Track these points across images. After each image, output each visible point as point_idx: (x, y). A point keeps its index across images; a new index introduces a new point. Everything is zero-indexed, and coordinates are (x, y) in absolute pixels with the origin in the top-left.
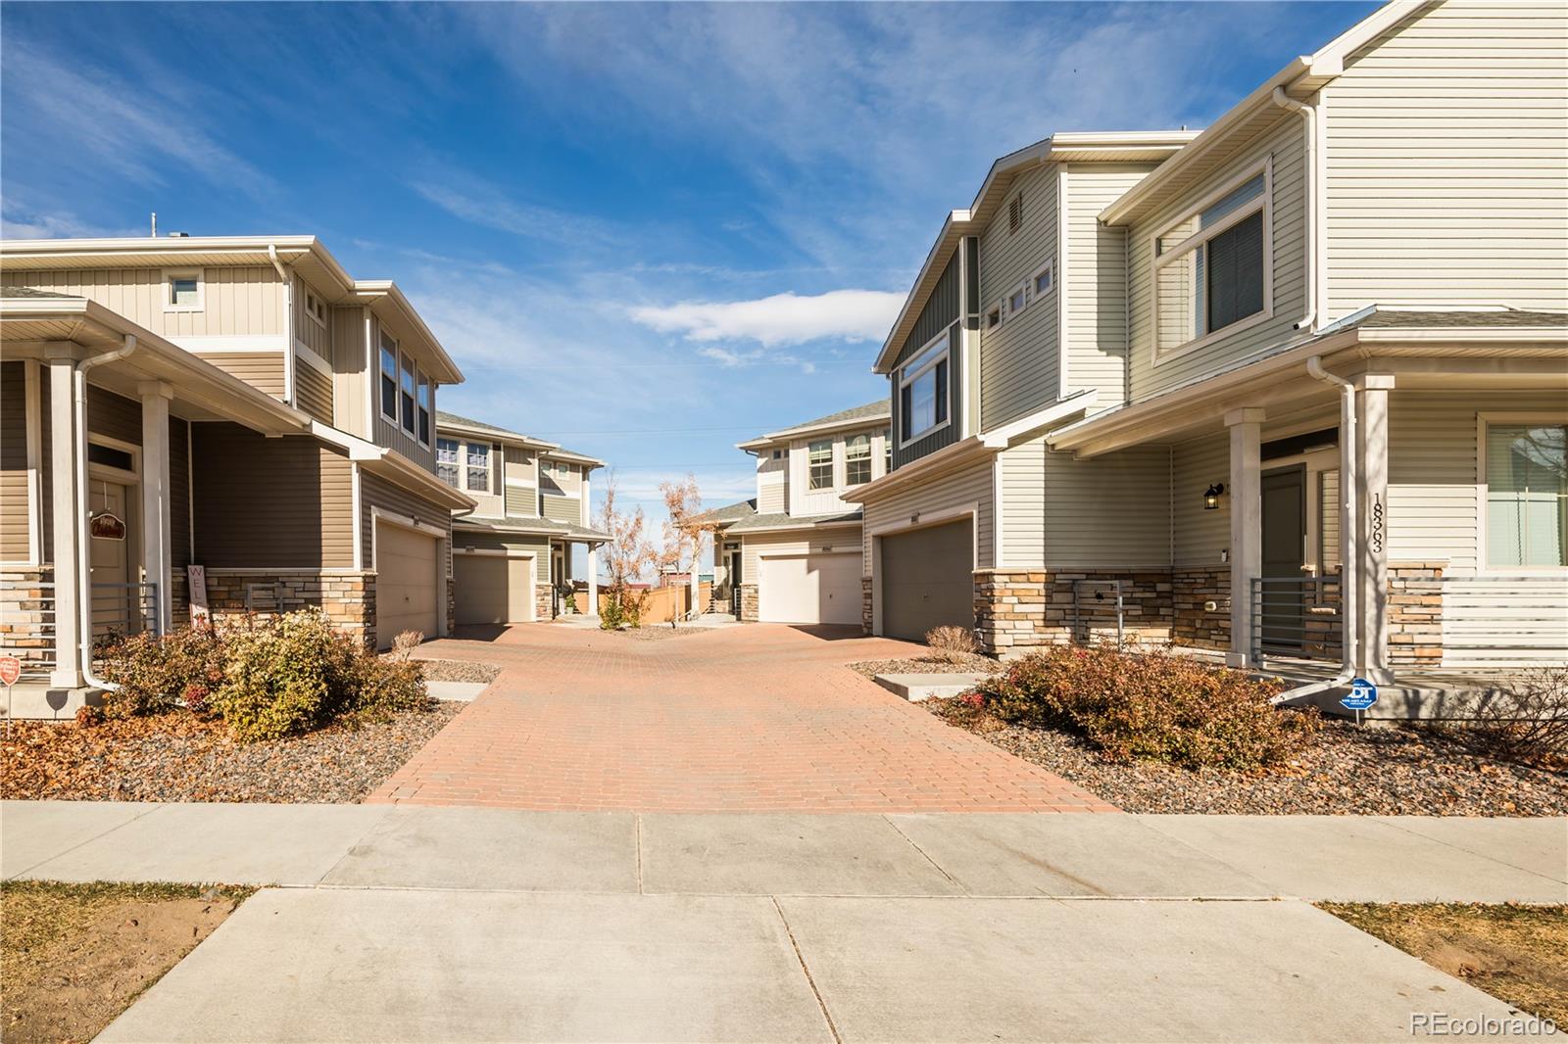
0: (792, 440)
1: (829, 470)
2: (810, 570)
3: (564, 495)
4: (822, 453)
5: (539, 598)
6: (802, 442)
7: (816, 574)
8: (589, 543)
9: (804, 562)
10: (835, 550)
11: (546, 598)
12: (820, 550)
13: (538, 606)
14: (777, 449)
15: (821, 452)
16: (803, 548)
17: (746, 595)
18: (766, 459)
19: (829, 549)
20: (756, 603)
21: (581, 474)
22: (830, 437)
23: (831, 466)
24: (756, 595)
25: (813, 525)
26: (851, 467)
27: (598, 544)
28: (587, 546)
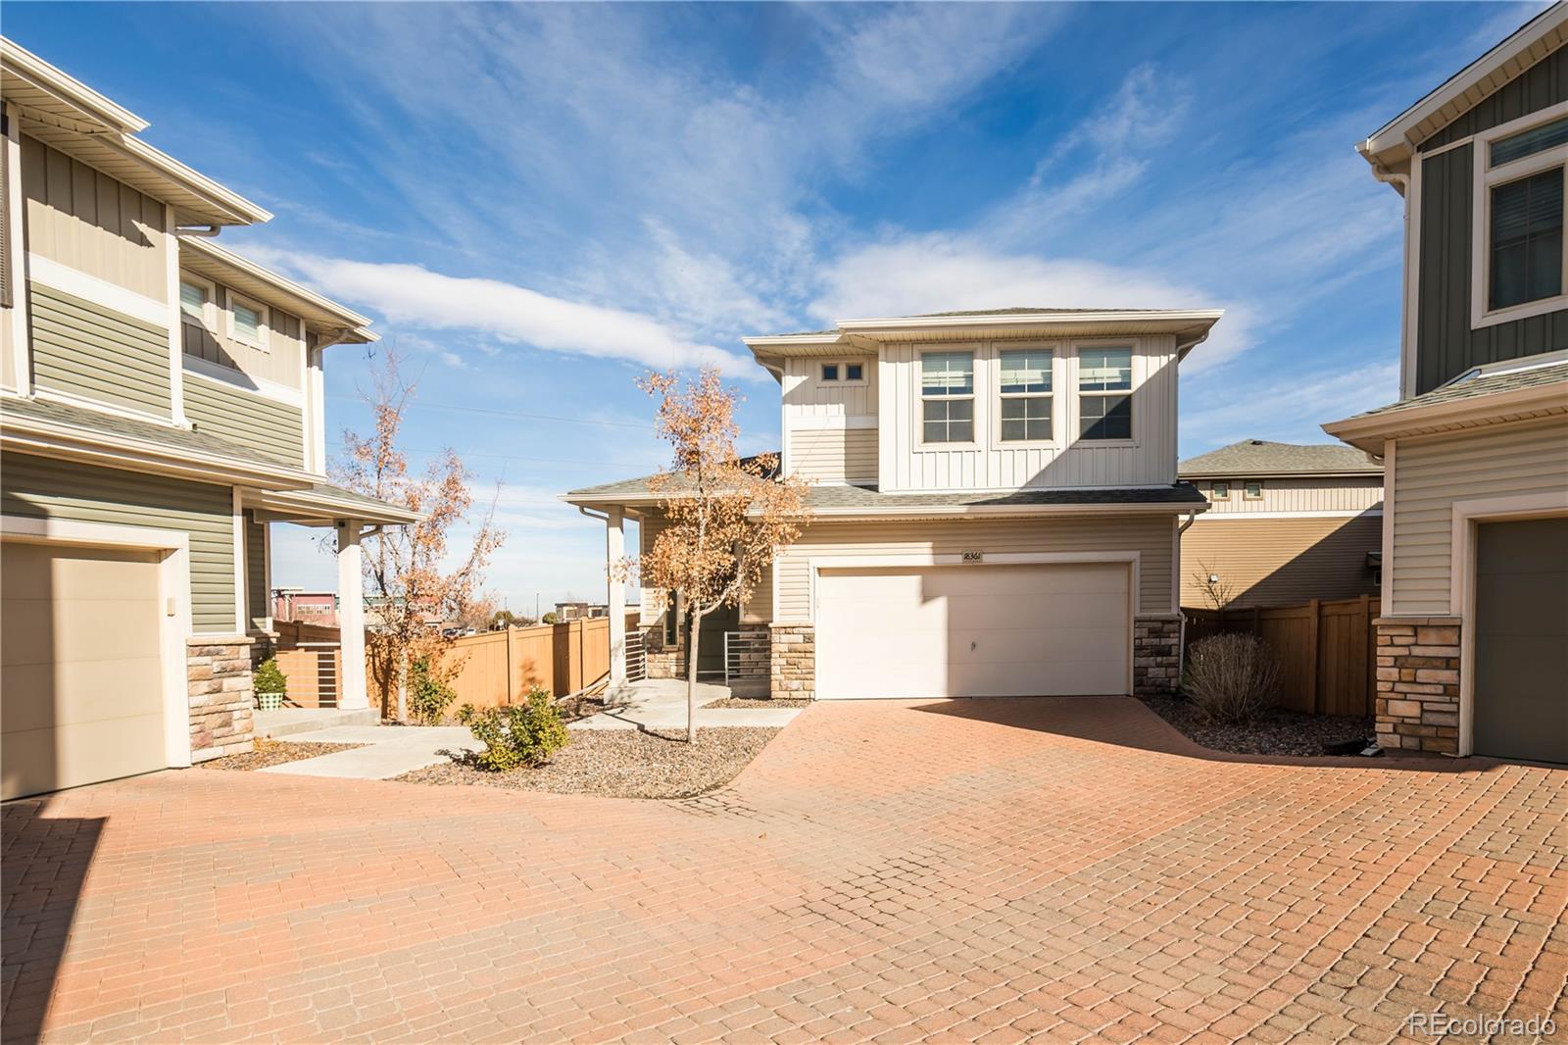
0: (887, 343)
1: (964, 409)
2: (926, 597)
3: (254, 388)
4: (950, 376)
5: (204, 686)
6: (905, 351)
7: (939, 606)
8: (341, 523)
9: (914, 582)
10: (987, 559)
11: (228, 683)
12: (958, 559)
13: (196, 712)
14: (829, 362)
15: (948, 374)
16: (921, 554)
17: (784, 648)
18: (804, 378)
19: (976, 557)
20: (810, 662)
21: (303, 345)
22: (970, 347)
23: (972, 400)
24: (808, 646)
25: (963, 509)
26: (1010, 408)
27: (367, 529)
28: (332, 533)
